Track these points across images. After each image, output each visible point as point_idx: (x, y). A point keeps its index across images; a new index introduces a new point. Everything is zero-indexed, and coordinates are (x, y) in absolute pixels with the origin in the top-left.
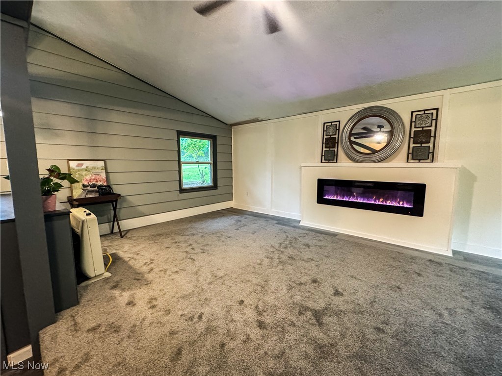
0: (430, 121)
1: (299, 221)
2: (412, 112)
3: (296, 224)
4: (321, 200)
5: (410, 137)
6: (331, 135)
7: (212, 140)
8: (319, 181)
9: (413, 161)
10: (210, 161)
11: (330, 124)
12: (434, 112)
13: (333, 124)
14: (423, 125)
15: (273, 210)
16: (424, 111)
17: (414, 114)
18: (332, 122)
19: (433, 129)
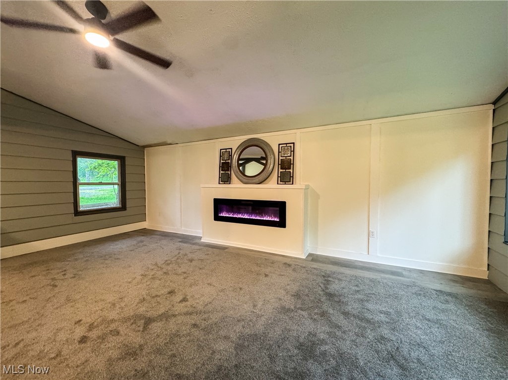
0: (289, 152)
1: (200, 238)
2: (279, 145)
3: (197, 241)
4: (217, 218)
5: (279, 164)
6: (226, 160)
7: (119, 161)
8: (215, 200)
9: (281, 183)
10: (117, 182)
11: (225, 150)
12: (292, 145)
13: (227, 150)
14: (286, 155)
15: (183, 229)
16: (286, 144)
17: (281, 146)
18: (226, 149)
19: (292, 158)
